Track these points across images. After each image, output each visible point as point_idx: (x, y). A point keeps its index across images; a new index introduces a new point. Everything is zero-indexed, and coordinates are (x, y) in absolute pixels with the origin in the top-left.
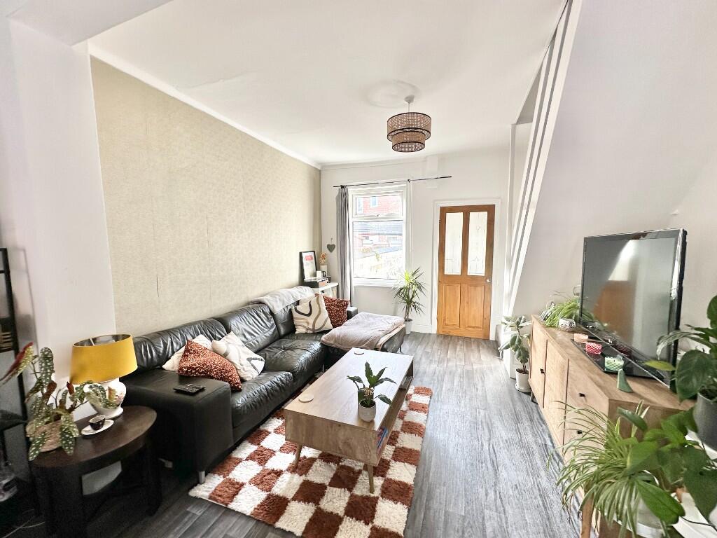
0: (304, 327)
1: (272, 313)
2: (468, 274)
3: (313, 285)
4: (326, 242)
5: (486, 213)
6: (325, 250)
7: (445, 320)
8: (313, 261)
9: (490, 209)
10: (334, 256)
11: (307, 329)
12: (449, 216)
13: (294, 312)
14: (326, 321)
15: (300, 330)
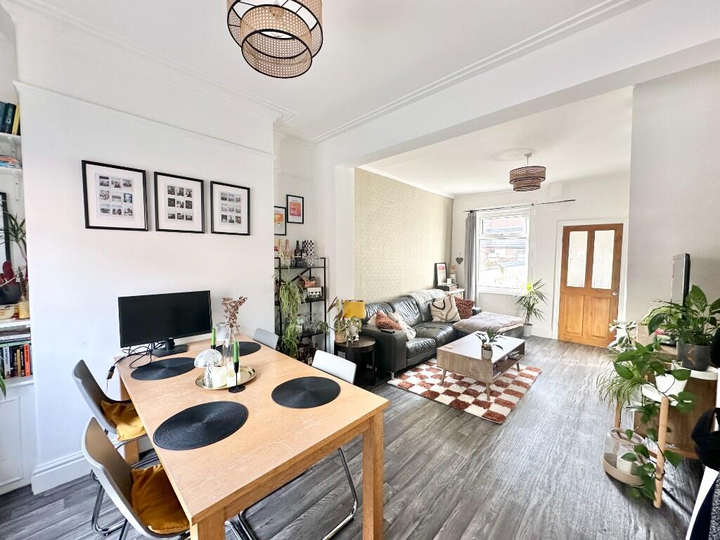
0: (440, 317)
1: (418, 305)
2: (593, 287)
3: (445, 289)
4: (455, 256)
5: (613, 232)
6: (454, 263)
7: (566, 328)
8: (445, 270)
9: (618, 228)
10: (462, 267)
11: (442, 319)
12: (572, 234)
13: (431, 306)
14: (456, 314)
15: (436, 319)
